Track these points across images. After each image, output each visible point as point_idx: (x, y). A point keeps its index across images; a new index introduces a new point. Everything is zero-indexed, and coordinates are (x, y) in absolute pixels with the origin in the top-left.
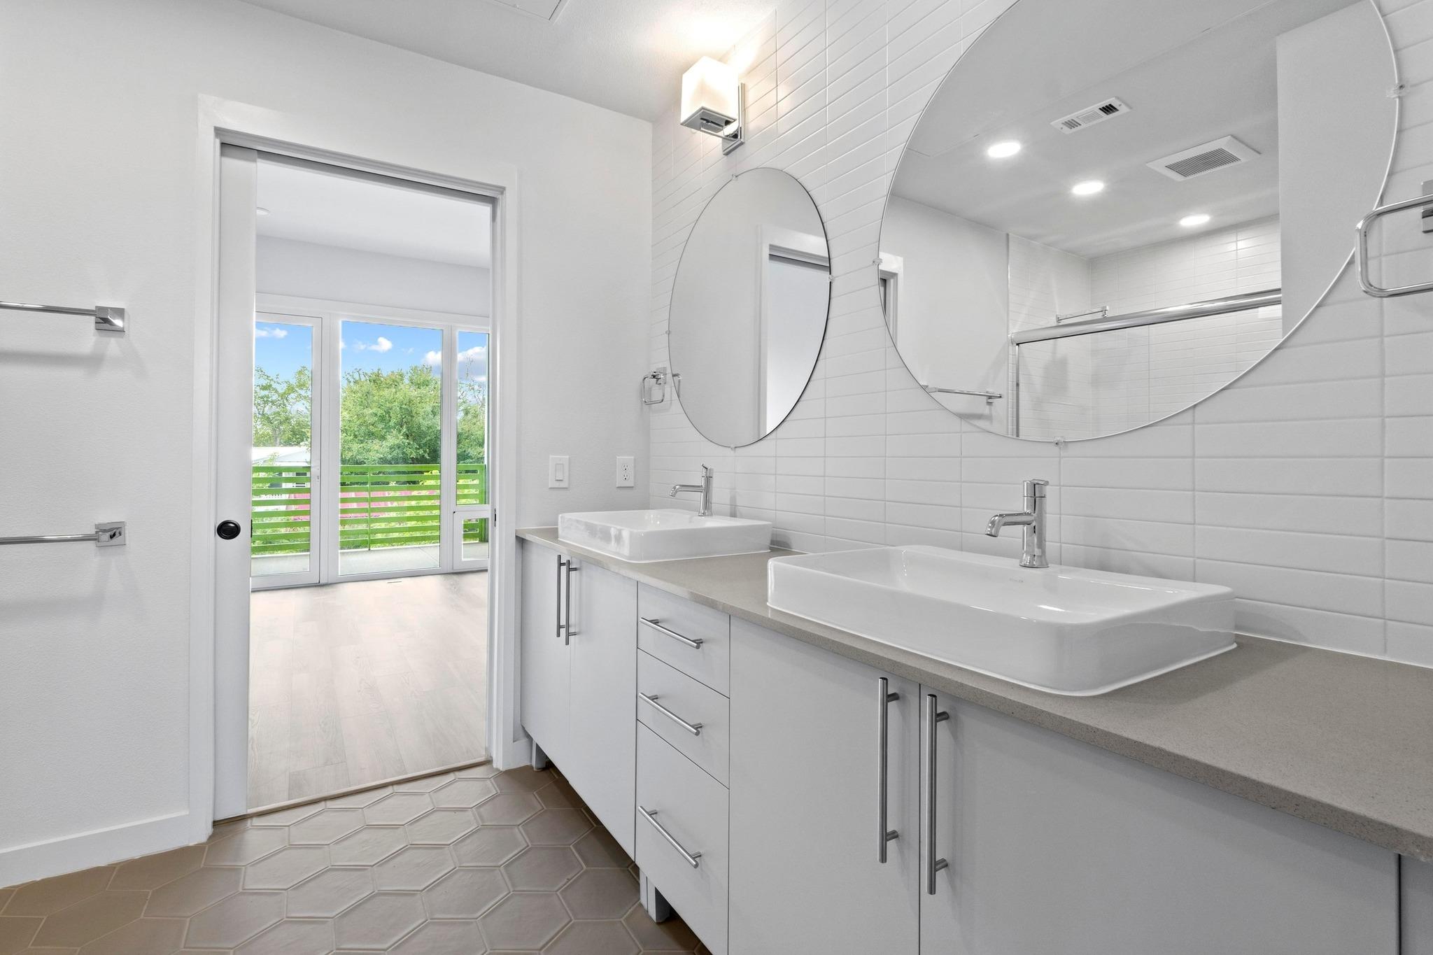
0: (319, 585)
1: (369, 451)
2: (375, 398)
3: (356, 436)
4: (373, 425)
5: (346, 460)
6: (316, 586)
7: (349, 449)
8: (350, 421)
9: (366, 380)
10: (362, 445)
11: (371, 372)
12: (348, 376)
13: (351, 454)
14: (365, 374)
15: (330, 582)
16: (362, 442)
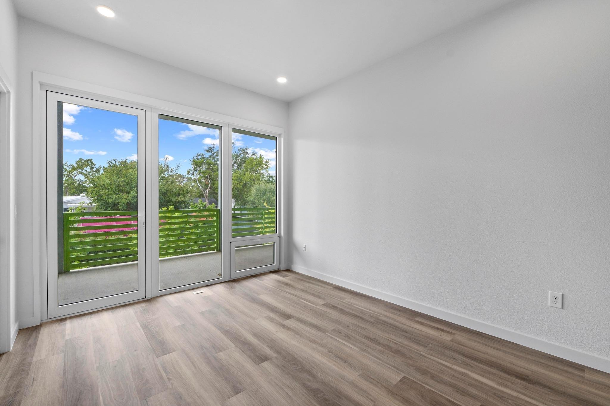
5: (109, 203)
9: (119, 165)
11: (122, 160)
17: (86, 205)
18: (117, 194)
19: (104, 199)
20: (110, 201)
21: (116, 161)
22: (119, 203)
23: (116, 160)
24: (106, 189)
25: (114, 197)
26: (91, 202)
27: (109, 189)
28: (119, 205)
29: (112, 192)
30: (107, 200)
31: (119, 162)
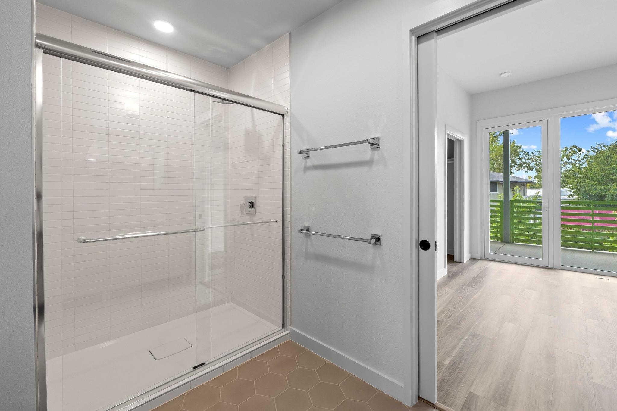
0: (548, 268)
1: (609, 190)
2: (614, 159)
3: (599, 182)
4: (613, 175)
5: (593, 195)
6: (545, 268)
7: (595, 189)
8: (595, 174)
9: (607, 149)
10: (603, 187)
11: (610, 145)
12: (593, 149)
13: (595, 192)
14: (606, 147)
15: (555, 268)
16: (604, 185)
17: (567, 197)
18: (603, 184)
19: (586, 190)
20: (594, 192)
21: (602, 146)
22: (606, 195)
23: (602, 144)
24: (590, 179)
25: (599, 187)
26: (572, 194)
27: (593, 179)
28: (606, 197)
29: (596, 183)
30: (590, 192)
31: (606, 146)
